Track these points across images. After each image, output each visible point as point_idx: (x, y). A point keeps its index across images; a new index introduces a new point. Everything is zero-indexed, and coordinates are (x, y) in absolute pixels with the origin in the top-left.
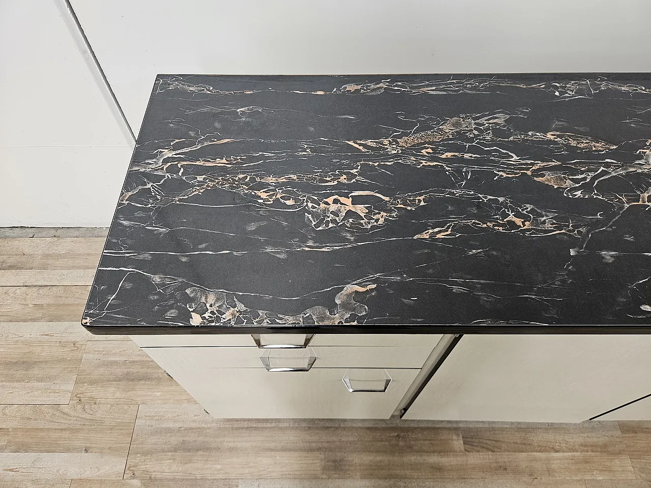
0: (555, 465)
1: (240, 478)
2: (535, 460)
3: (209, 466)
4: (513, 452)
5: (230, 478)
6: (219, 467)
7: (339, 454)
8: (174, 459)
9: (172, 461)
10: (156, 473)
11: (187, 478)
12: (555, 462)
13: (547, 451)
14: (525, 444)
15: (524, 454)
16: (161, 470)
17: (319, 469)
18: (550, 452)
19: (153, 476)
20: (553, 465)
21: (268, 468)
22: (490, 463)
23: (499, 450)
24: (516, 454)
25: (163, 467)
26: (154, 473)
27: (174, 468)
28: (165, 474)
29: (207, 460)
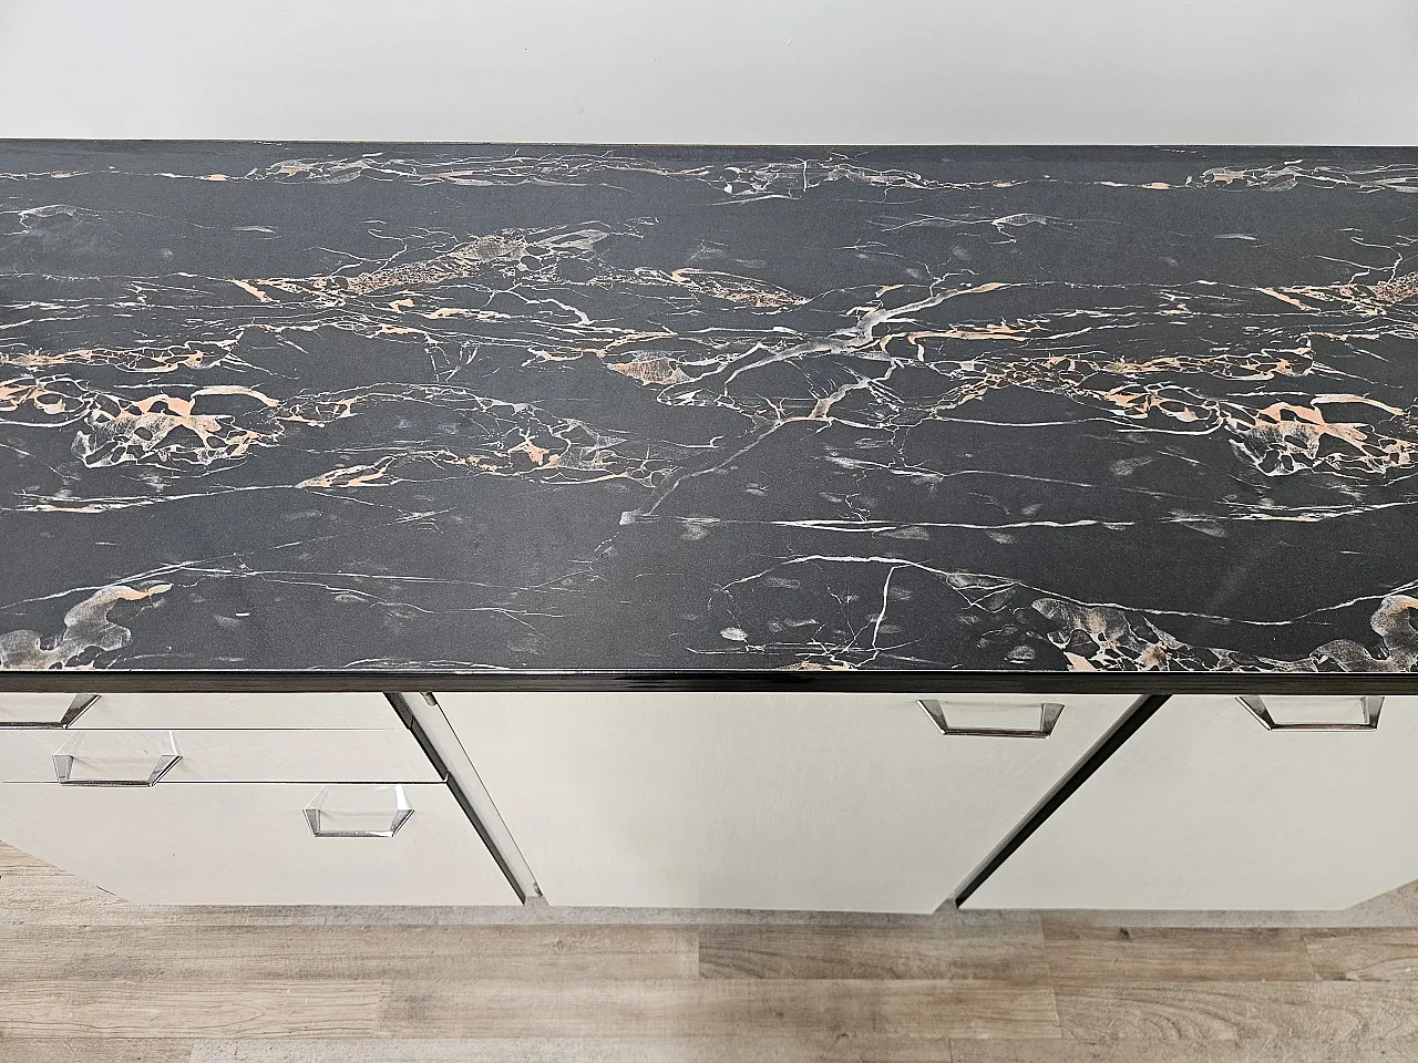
0: (890, 1007)
1: (196, 1036)
2: (849, 995)
3: (133, 1009)
4: (803, 977)
5: (173, 1036)
6: (154, 1012)
7: (423, 984)
8: (58, 995)
9: (53, 998)
10: (15, 1025)
11: (83, 1034)
12: (892, 999)
13: (878, 976)
14: (831, 961)
15: (827, 983)
16: (28, 1018)
17: (373, 1017)
18: (883, 979)
19: (7, 1031)
20: (885, 1007)
21: (264, 1014)
22: (750, 1001)
23: (773, 974)
24: (810, 981)
25: (33, 1012)
26: (9, 1025)
27: (57, 1012)
28: (34, 1026)
29: (130, 998)
